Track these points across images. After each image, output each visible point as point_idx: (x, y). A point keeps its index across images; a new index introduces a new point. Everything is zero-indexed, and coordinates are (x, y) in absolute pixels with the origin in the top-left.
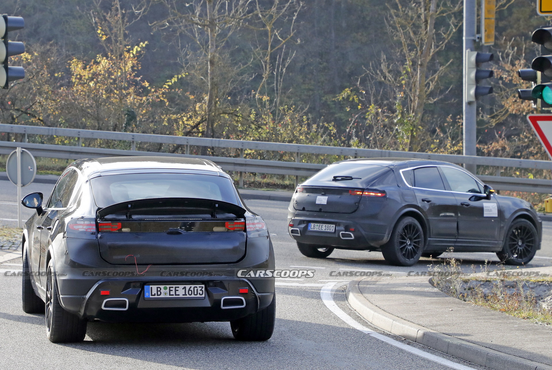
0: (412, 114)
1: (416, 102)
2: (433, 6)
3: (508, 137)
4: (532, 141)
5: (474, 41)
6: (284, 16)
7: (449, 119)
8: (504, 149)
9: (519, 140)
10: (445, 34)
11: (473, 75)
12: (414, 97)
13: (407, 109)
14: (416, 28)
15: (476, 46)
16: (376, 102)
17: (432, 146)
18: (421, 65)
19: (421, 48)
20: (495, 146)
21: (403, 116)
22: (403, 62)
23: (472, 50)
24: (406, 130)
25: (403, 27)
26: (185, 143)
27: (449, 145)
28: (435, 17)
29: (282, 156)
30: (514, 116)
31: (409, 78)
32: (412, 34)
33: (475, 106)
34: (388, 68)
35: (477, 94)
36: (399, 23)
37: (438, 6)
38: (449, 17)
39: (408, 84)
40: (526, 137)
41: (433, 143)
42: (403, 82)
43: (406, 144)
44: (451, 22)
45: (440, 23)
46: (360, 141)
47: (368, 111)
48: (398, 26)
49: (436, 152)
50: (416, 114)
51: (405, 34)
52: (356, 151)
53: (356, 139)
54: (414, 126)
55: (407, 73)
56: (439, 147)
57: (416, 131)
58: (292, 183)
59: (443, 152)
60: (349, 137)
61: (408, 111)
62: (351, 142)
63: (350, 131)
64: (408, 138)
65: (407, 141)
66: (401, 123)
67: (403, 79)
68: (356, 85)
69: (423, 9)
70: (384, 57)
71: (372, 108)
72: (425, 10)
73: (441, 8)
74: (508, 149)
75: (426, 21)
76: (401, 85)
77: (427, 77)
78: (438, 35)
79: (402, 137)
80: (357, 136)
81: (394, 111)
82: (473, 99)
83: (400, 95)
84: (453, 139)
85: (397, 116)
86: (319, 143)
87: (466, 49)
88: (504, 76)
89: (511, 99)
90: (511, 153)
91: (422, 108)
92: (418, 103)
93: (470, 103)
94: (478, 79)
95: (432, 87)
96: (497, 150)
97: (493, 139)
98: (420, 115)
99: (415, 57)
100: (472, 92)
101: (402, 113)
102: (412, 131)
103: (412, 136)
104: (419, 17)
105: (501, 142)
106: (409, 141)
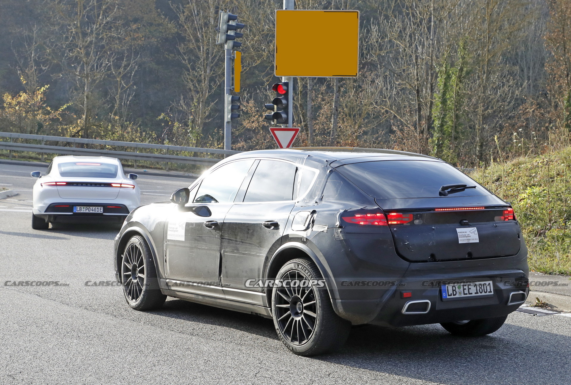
0: (197, 128)
1: (199, 121)
2: (208, 71)
3: (245, 141)
4: (257, 143)
5: (231, 89)
6: (128, 73)
7: (215, 131)
8: (243, 147)
9: (251, 142)
10: (214, 85)
11: (230, 107)
12: (199, 118)
13: (195, 124)
14: (199, 81)
15: (231, 92)
16: (178, 120)
17: (208, 145)
18: (202, 102)
19: (202, 93)
20: (240, 145)
21: (192, 129)
22: (192, 99)
23: (229, 95)
24: (194, 136)
25: (192, 81)
26: (73, 141)
27: (216, 144)
28: (209, 76)
29: (126, 149)
30: (249, 130)
31: (195, 108)
32: (197, 85)
33: (230, 124)
34: (184, 102)
35: (232, 118)
36: (190, 79)
37: (211, 70)
38: (216, 77)
39: (195, 112)
40: (254, 141)
41: (208, 143)
42: (193, 110)
43: (194, 144)
44: (217, 80)
45: (212, 79)
46: (169, 142)
47: (174, 126)
48: (189, 80)
49: (209, 148)
50: (199, 127)
51: (193, 85)
52: (168, 146)
53: (167, 140)
54: (198, 134)
55: (195, 106)
56: (211, 145)
57: (199, 137)
58: (133, 164)
59: (213, 148)
60: (164, 140)
61: (195, 126)
62: (165, 142)
63: (164, 136)
64: (195, 140)
65: (194, 142)
66: (191, 132)
67: (192, 109)
68: (167, 111)
69: (203, 72)
70: (182, 97)
71: (176, 124)
72: (204, 72)
73: (212, 72)
74: (245, 147)
75: (205, 78)
76: (191, 112)
77: (205, 108)
78: (210, 86)
79: (192, 140)
80: (168, 139)
81: (188, 126)
82: (230, 120)
83: (191, 117)
84: (218, 141)
85: (189, 128)
86: (147, 142)
87: (226, 94)
88: (244, 109)
89: (247, 121)
90: (247, 149)
91: (202, 124)
92: (201, 122)
93: (228, 122)
94: (232, 109)
95: (207, 113)
96: (240, 148)
97: (238, 142)
98: (201, 128)
99: (199, 98)
100: (230, 116)
101: (192, 127)
102: (197, 137)
103: (197, 139)
104: (200, 75)
105: (242, 143)
106: (195, 142)
